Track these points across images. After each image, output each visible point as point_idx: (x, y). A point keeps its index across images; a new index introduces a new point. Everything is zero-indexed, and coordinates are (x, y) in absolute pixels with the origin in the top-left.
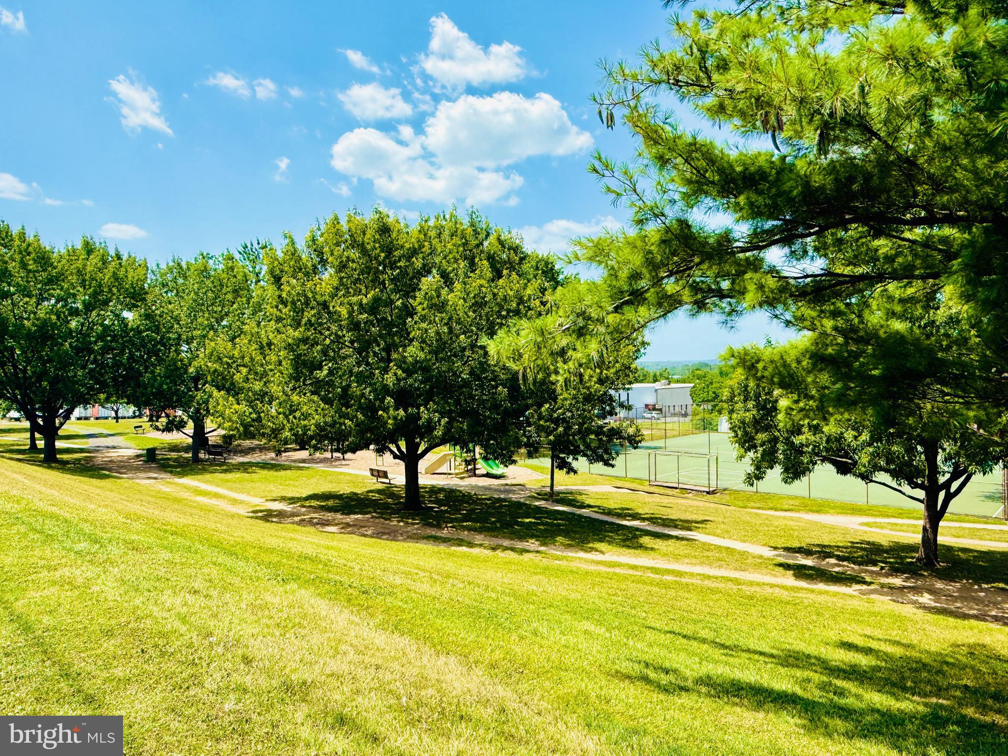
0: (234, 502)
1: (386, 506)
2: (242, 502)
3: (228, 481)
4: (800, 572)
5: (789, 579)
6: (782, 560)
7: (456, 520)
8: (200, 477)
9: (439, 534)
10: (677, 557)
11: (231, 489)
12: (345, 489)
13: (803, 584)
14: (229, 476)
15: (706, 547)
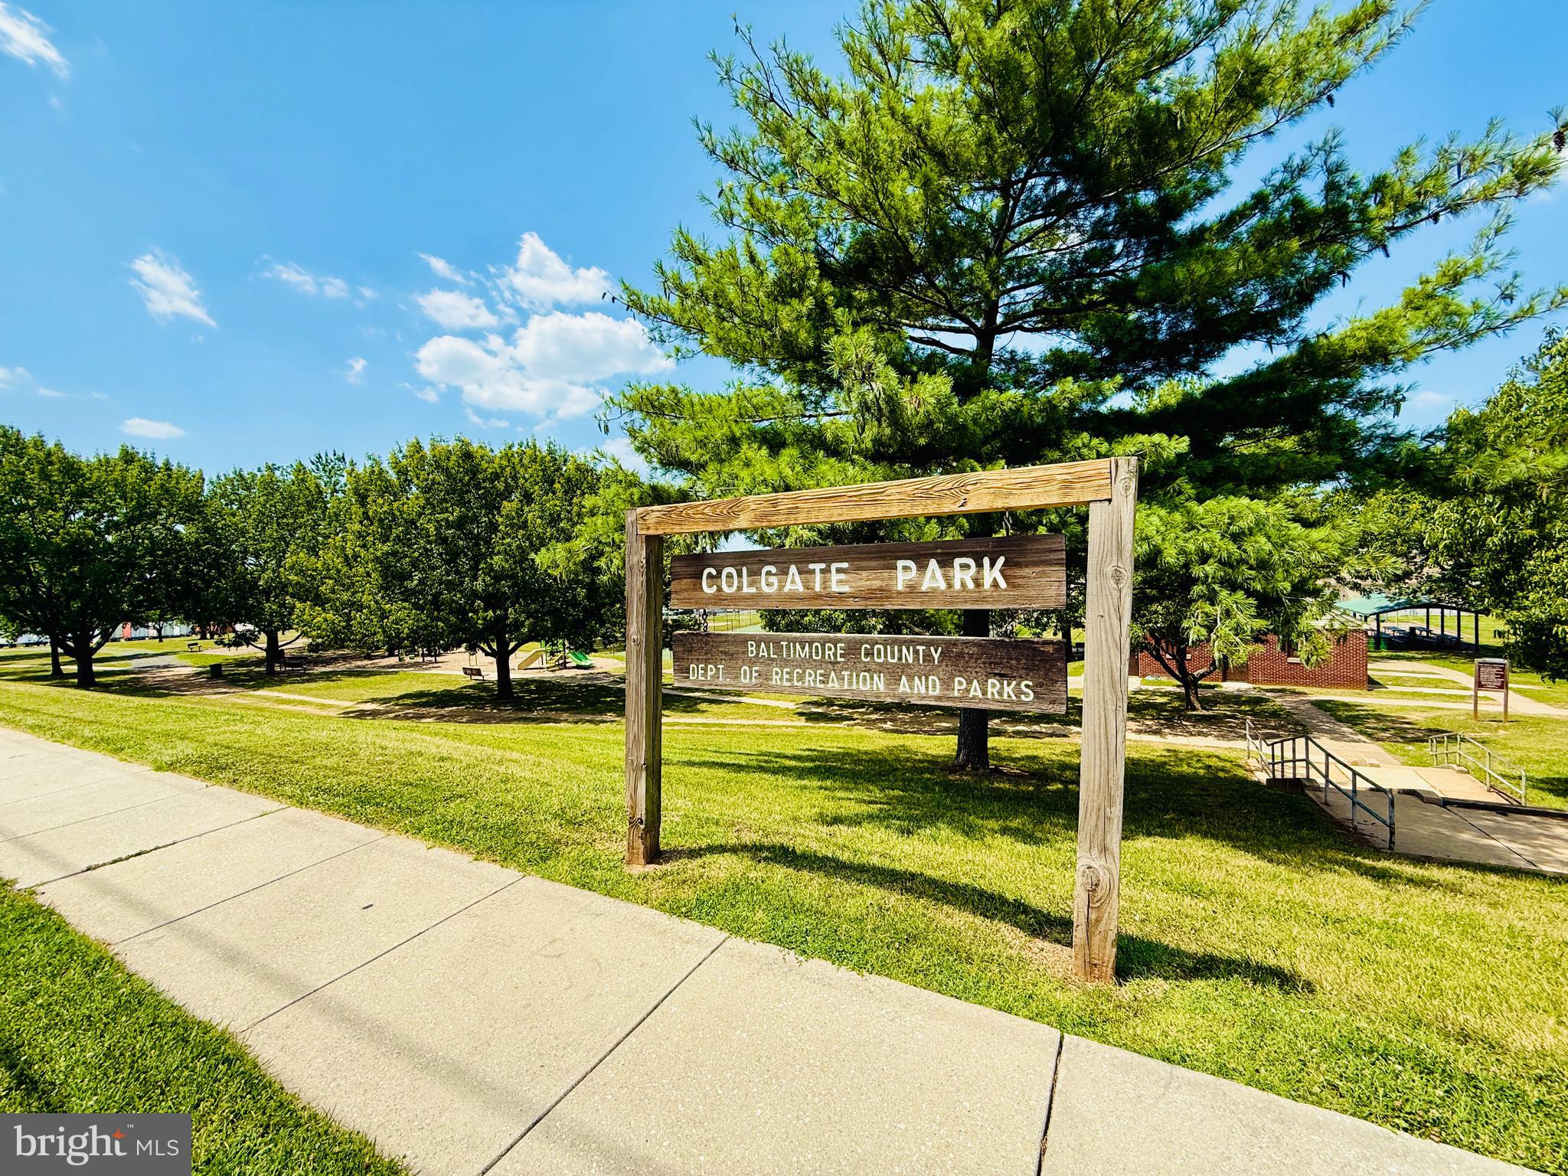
0: (323, 706)
1: (480, 698)
2: (331, 706)
3: (311, 689)
4: (811, 717)
5: (802, 722)
6: (800, 710)
7: (545, 704)
8: (278, 688)
9: (530, 716)
10: (724, 715)
11: (317, 696)
12: (437, 687)
13: (810, 724)
14: (313, 685)
15: (749, 706)
